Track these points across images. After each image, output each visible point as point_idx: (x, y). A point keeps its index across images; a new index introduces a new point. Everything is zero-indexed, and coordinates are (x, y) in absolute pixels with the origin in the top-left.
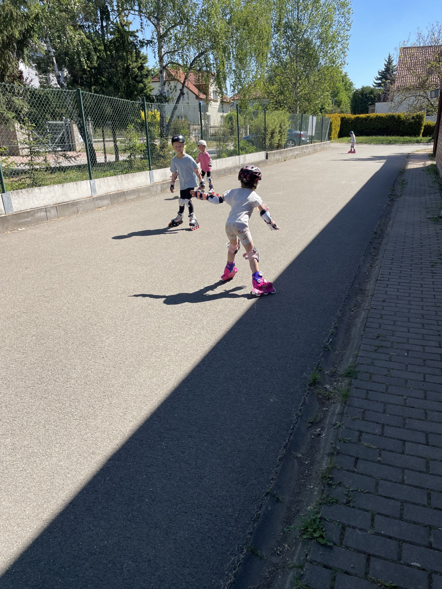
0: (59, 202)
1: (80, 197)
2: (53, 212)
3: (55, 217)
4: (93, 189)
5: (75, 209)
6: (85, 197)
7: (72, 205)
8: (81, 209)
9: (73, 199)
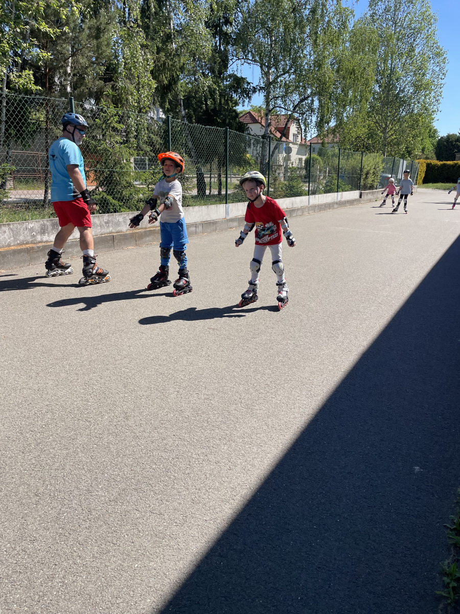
0: (204, 220)
1: (218, 218)
2: (200, 227)
3: (201, 232)
4: (227, 213)
5: (214, 227)
6: (221, 218)
7: (213, 224)
8: (218, 228)
9: (213, 219)
